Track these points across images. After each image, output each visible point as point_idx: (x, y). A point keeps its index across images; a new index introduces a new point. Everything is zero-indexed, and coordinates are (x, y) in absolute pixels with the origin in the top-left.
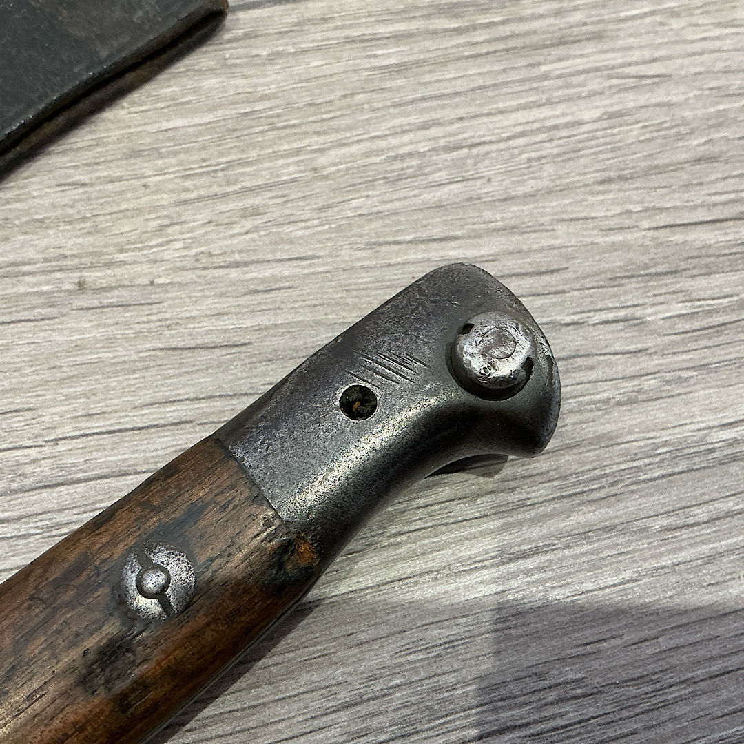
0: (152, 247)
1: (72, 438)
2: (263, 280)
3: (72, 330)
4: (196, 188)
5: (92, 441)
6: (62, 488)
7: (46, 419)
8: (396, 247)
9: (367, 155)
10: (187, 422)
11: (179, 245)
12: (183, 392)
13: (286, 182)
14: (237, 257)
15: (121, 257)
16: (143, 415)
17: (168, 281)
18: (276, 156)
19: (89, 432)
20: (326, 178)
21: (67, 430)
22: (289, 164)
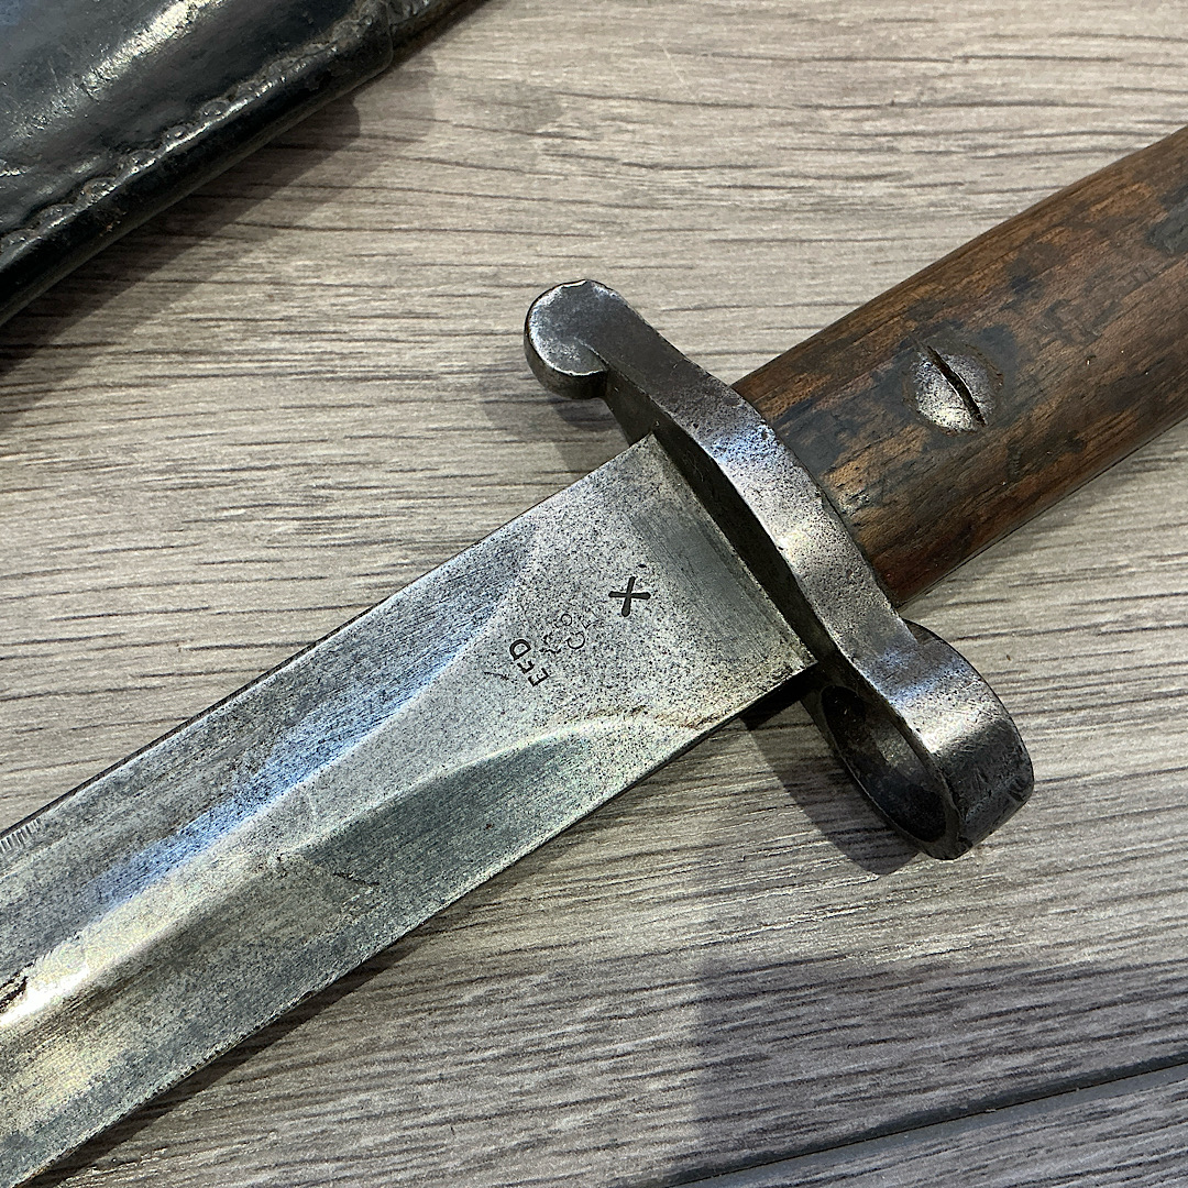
1: (985, 58)
5: (1009, 64)
6: (982, 109)
7: (951, 33)
10: (1115, 60)
12: (1107, 28)
16: (1062, 45)
19: (1002, 54)
21: (976, 48)
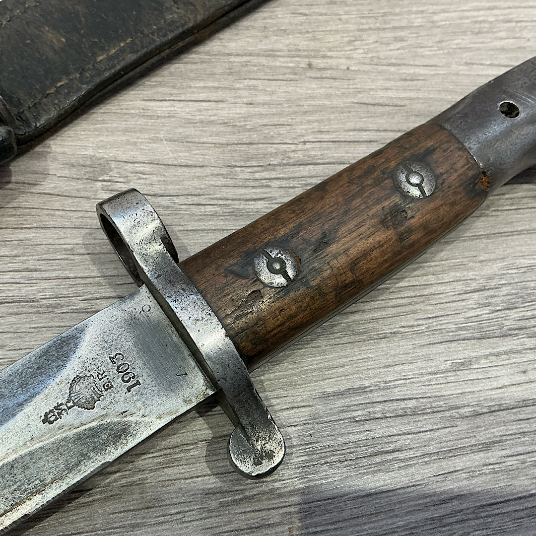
0: (346, 51)
2: (409, 74)
3: (308, 89)
4: (367, 23)
8: (482, 67)
9: (461, 18)
11: (361, 51)
13: (416, 26)
14: (394, 61)
15: (329, 54)
17: (357, 69)
18: (410, 12)
20: (439, 27)
22: (418, 18)
